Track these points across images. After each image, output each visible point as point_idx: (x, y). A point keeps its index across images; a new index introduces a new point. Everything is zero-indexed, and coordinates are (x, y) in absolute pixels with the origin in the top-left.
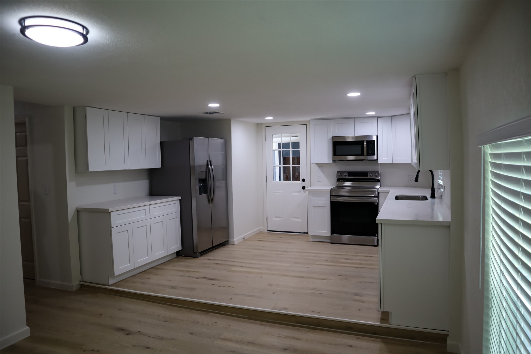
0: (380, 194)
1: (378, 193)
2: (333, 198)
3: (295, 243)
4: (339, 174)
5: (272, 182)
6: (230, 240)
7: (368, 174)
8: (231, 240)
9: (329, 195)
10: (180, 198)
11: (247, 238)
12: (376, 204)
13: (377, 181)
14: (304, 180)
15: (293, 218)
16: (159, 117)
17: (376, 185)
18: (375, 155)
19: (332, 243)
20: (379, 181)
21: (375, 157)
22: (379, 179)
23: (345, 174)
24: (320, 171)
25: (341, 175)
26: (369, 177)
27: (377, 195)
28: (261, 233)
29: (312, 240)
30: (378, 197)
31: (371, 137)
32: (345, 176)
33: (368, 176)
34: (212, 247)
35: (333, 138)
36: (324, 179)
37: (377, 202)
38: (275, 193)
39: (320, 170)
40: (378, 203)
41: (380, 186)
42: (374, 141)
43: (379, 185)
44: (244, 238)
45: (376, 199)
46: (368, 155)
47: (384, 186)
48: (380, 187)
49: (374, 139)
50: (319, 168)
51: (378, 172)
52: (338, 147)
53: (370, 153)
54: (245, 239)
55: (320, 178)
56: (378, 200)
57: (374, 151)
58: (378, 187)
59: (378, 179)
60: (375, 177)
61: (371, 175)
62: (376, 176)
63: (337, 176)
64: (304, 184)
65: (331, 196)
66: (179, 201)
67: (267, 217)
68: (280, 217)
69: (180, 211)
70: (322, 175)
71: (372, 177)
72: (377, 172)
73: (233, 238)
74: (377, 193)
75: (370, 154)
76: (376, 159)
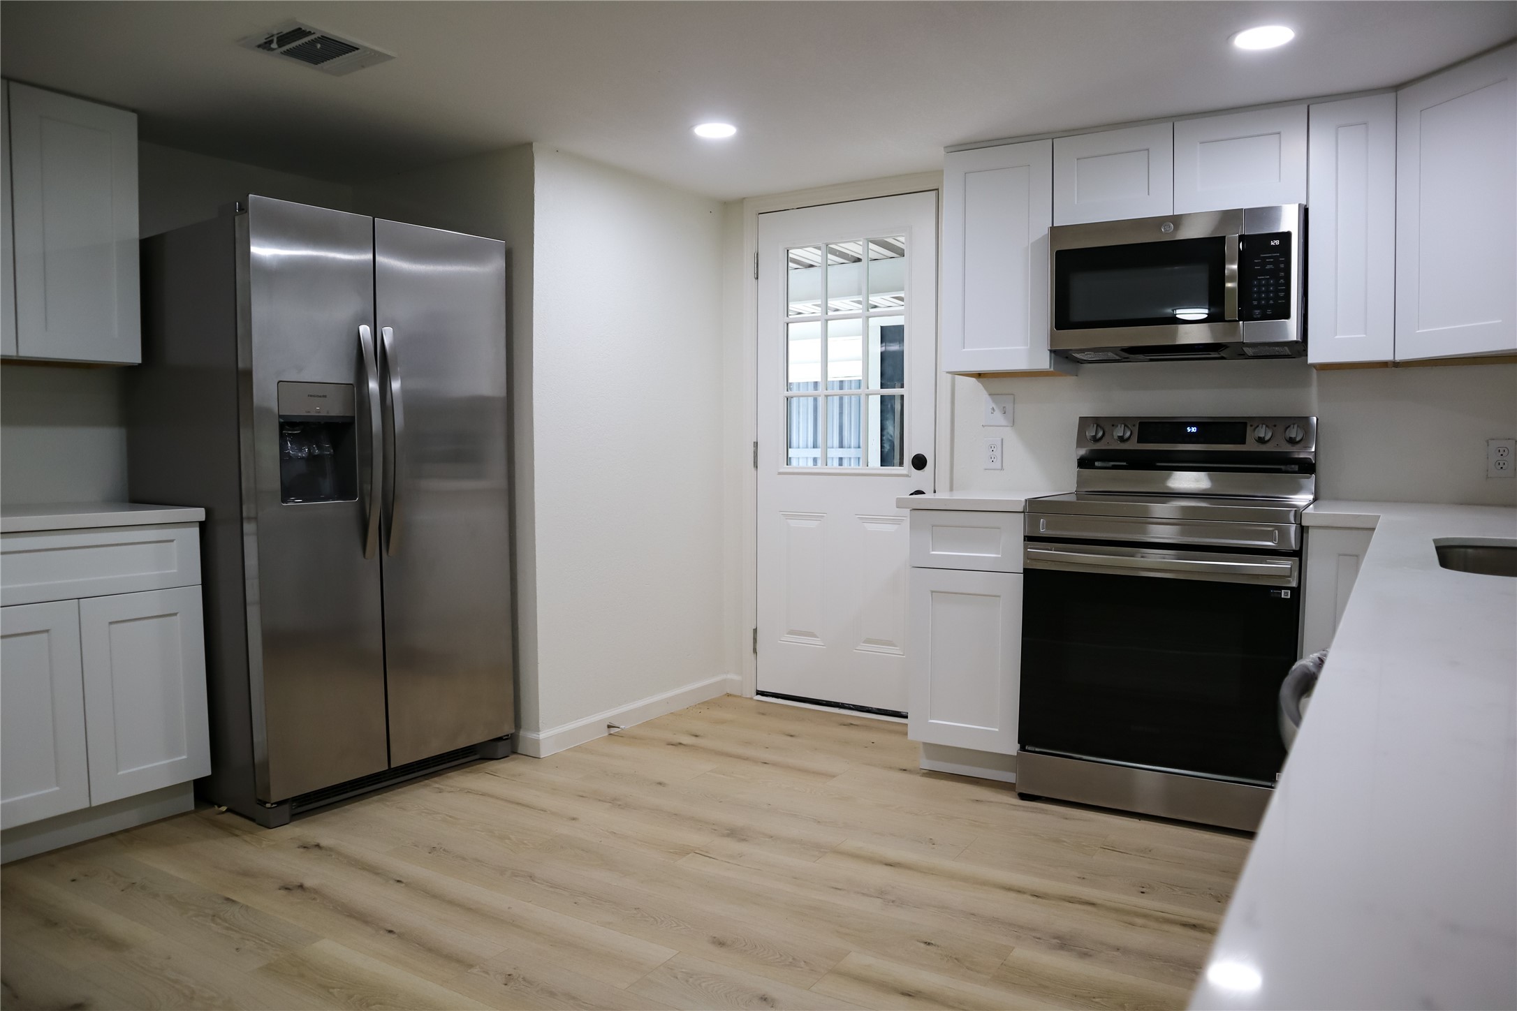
0: (1313, 538)
1: (1303, 530)
2: (1038, 550)
3: (833, 776)
4: (1090, 433)
5: (781, 470)
6: (522, 733)
7: (1249, 429)
8: (526, 735)
9: (1014, 531)
10: (199, 514)
11: (621, 727)
12: (1286, 595)
13: (1296, 468)
14: (919, 462)
15: (868, 641)
16: (133, 111)
17: (1297, 490)
18: (1287, 316)
19: (1023, 797)
20: (1308, 467)
21: (1291, 328)
22: (1311, 457)
23: (1119, 432)
24: (998, 417)
25: (1100, 434)
26: (1250, 446)
27: (1293, 544)
28: (727, 699)
29: (927, 764)
30: (1298, 554)
31: (1267, 213)
32: (1122, 439)
33: (1243, 442)
34: (384, 773)
35: (1056, 232)
36: (1016, 451)
37: (1294, 584)
38: (793, 523)
39: (998, 414)
40: (1297, 592)
41: (1311, 497)
42: (1286, 237)
43: (1306, 490)
44: (609, 727)
45: (1285, 565)
46: (1245, 315)
47: (1337, 498)
48: (1315, 500)
49: (1289, 222)
50: (994, 401)
51: (1306, 419)
52: (1081, 283)
53: (1257, 307)
54: (613, 731)
55: (998, 453)
56: (1296, 574)
57: (1282, 294)
58: (1302, 499)
59: (1302, 456)
60: (1287, 448)
61: (1262, 432)
62: (1292, 441)
63: (1081, 441)
64: (920, 479)
65: (1029, 539)
66: (196, 531)
67: (755, 631)
68: (812, 635)
69: (199, 581)
70: (1009, 434)
71: (1268, 445)
72: (1303, 421)
73: (537, 730)
74: (1293, 528)
75: (1257, 312)
76: (1295, 339)
